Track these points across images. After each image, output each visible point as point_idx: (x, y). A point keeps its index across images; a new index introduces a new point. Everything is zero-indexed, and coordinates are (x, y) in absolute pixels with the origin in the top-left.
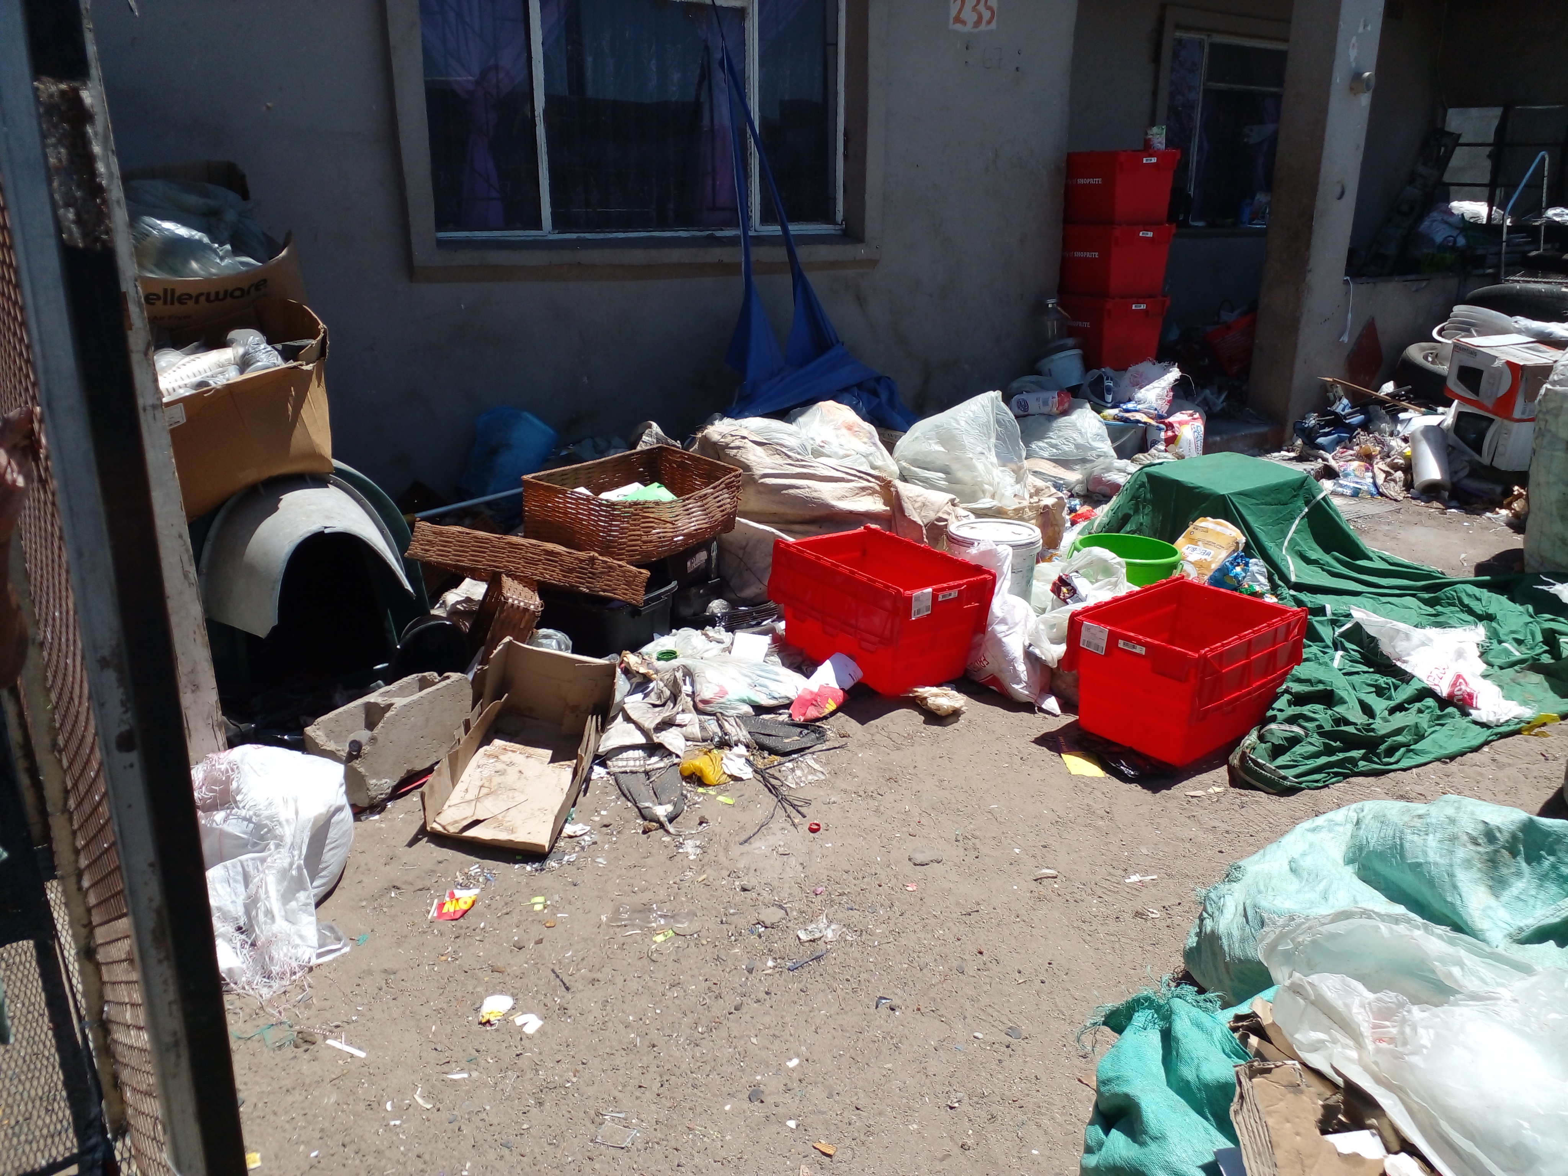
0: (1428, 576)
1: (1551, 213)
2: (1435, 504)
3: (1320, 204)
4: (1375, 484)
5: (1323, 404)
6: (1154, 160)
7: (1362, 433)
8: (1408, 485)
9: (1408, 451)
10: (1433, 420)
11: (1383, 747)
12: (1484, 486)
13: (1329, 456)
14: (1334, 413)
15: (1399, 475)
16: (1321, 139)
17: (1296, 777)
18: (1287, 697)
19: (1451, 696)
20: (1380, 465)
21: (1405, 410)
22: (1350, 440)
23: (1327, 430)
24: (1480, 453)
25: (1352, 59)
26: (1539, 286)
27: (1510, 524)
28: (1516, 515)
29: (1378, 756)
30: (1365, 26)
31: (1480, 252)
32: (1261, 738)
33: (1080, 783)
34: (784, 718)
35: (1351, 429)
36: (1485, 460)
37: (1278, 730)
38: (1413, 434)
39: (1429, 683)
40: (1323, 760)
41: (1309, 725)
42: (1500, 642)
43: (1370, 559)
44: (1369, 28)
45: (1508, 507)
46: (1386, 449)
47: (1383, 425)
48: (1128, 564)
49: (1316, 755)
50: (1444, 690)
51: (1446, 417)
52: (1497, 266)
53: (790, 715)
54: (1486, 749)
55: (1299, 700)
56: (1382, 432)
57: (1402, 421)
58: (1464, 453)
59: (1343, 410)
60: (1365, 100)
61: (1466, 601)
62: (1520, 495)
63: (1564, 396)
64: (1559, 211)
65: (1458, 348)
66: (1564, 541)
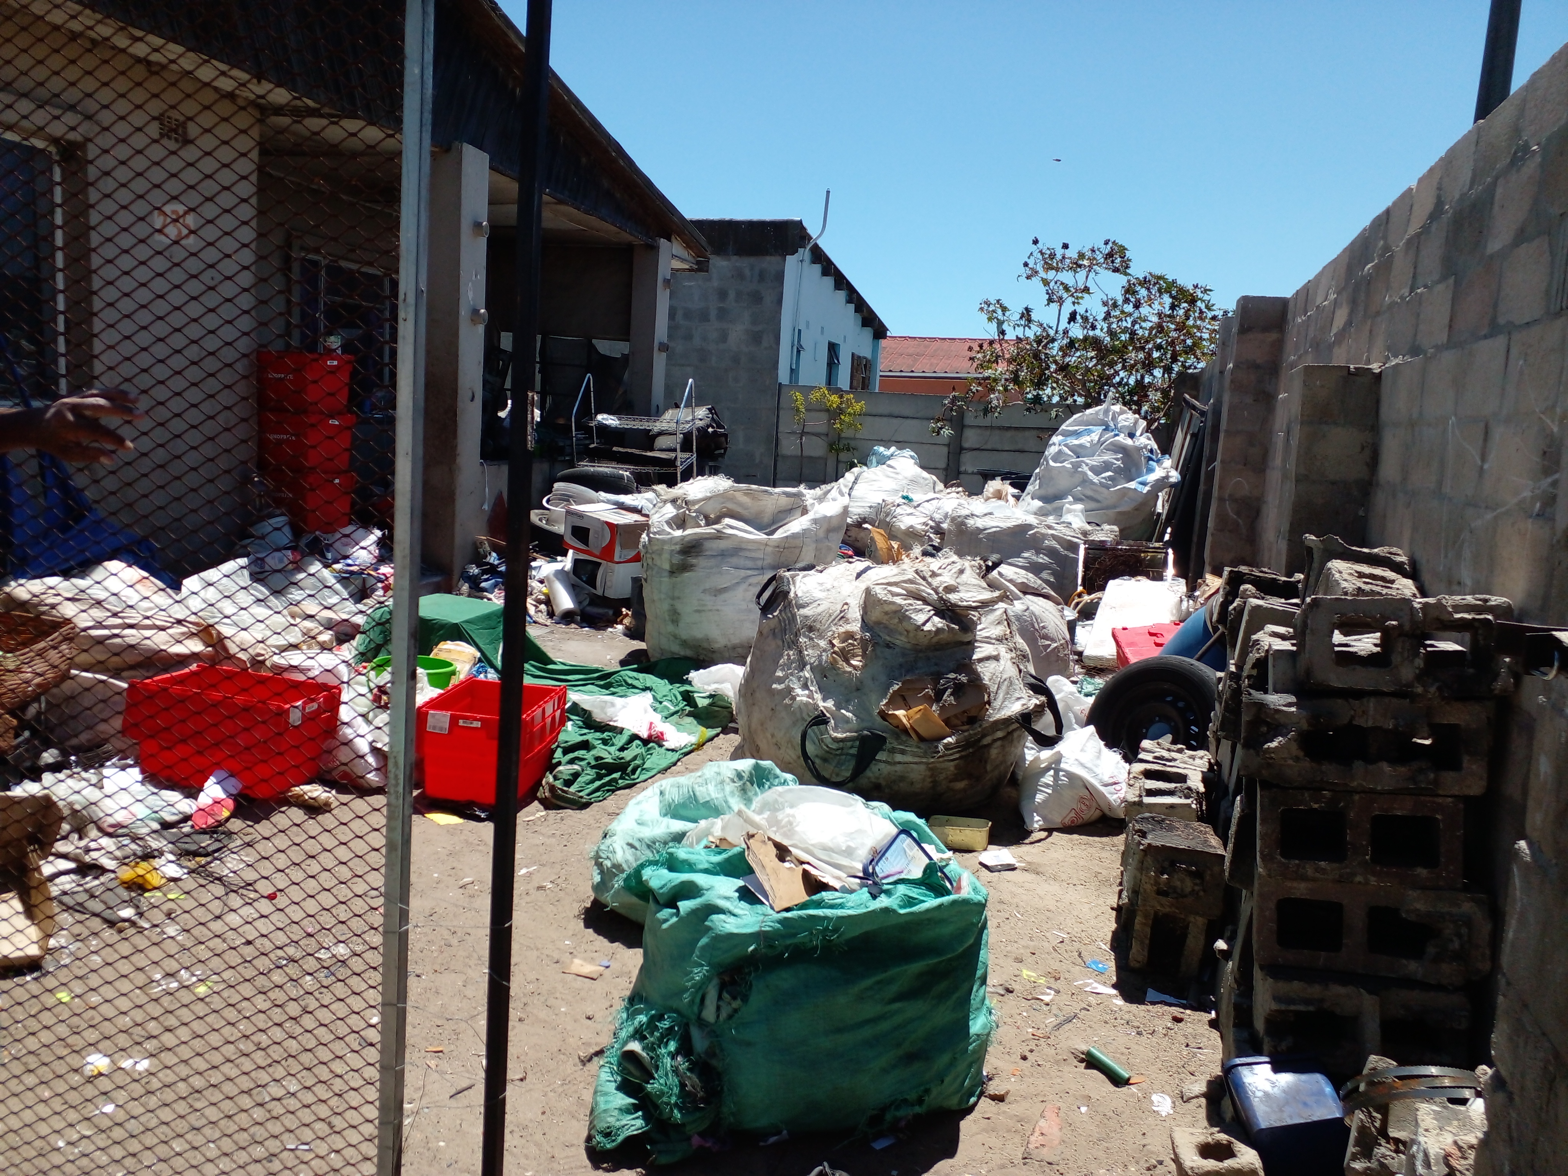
0: (596, 671)
1: (600, 417)
2: (573, 626)
3: (460, 404)
5: (478, 559)
6: (335, 363)
8: (551, 614)
9: (545, 590)
10: (557, 566)
11: (630, 769)
12: (601, 611)
13: (493, 597)
14: (489, 564)
15: (543, 607)
16: (456, 356)
17: (588, 795)
18: (559, 751)
19: (650, 736)
21: (535, 559)
23: (487, 577)
24: (595, 588)
25: (470, 301)
26: (605, 469)
27: (625, 635)
28: (627, 628)
29: (628, 775)
30: (476, 276)
31: (561, 444)
32: (556, 778)
33: (450, 830)
34: (186, 829)
36: (599, 592)
37: (565, 770)
38: (547, 577)
39: (635, 731)
40: (598, 783)
41: (583, 763)
42: (661, 703)
43: (555, 663)
44: (479, 277)
45: (621, 623)
48: (428, 674)
49: (592, 781)
50: (644, 734)
51: (566, 563)
52: (572, 454)
53: (192, 827)
54: (679, 763)
55: (566, 751)
57: (535, 568)
58: (583, 588)
59: (496, 562)
60: (481, 329)
61: (630, 681)
62: (627, 615)
63: (663, 542)
64: (605, 416)
65: (569, 513)
66: (675, 637)
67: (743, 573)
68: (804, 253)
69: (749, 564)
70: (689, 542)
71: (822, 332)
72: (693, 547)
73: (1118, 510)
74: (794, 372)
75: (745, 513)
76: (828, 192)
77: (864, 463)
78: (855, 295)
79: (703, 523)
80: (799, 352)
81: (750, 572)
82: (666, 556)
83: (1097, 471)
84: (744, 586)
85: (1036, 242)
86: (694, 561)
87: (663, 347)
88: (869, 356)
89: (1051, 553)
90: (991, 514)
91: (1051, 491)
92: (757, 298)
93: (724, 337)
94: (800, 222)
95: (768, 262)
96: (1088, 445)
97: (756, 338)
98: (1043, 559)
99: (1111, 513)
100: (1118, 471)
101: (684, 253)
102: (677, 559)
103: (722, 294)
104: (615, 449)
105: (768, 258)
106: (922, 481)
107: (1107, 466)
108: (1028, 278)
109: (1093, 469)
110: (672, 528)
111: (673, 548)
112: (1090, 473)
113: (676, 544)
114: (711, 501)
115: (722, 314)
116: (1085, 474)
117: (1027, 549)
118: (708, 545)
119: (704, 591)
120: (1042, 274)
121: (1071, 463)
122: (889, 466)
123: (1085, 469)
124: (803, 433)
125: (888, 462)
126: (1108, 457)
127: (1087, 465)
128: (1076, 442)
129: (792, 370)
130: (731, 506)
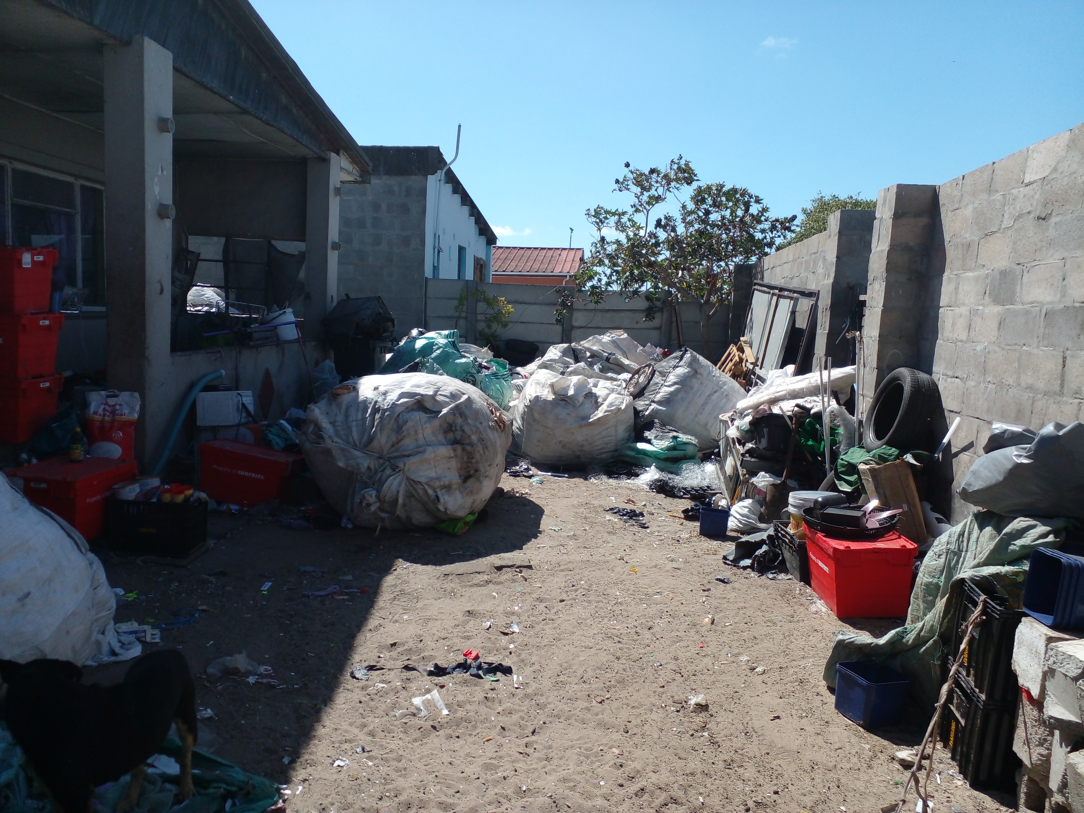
3: (148, 298)
16: (143, 249)
25: (157, 193)
30: (162, 171)
44: (165, 173)
60: (168, 223)
68: (440, 174)
71: (454, 238)
74: (436, 269)
76: (459, 127)
80: (439, 252)
85: (628, 165)
87: (336, 246)
88: (484, 258)
92: (404, 209)
93: (378, 241)
94: (437, 149)
95: (413, 181)
97: (405, 241)
101: (349, 166)
105: (413, 177)
115: (377, 222)
129: (434, 266)
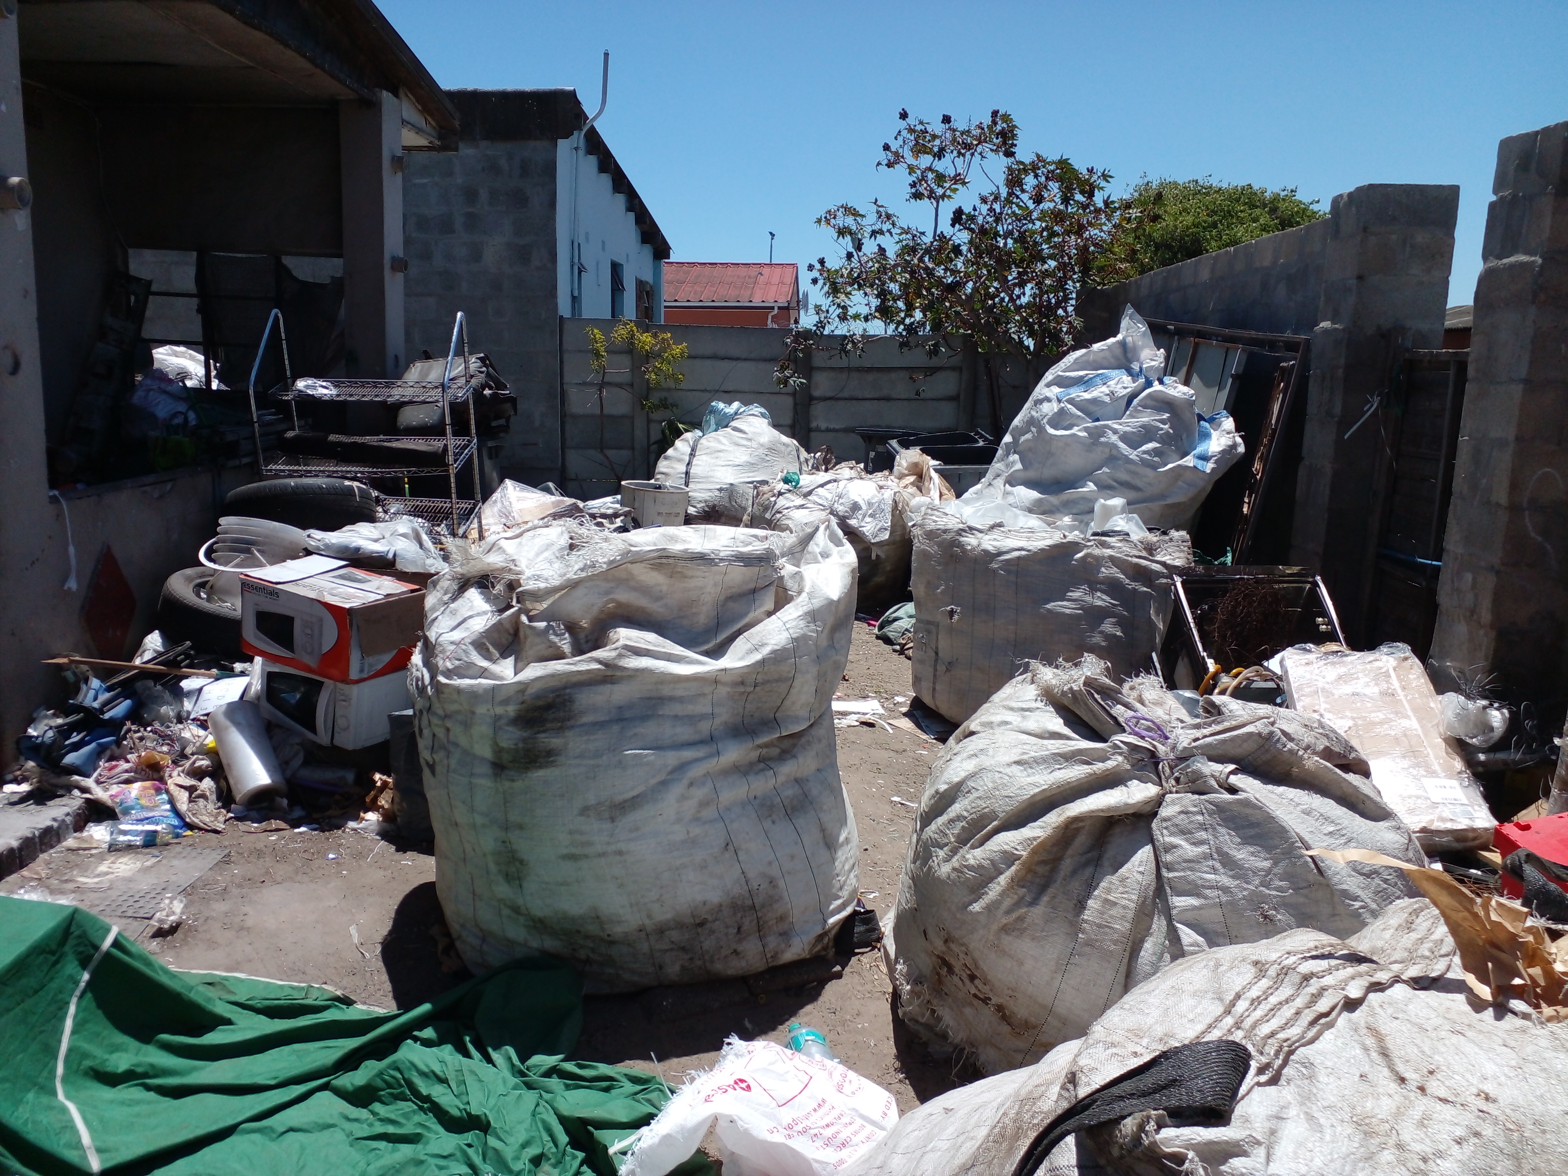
1: (301, 384)
2: (275, 824)
4: (175, 811)
5: (60, 696)
7: (134, 728)
8: (225, 797)
10: (233, 688)
12: (329, 775)
13: (89, 782)
14: (80, 708)
20: (177, 778)
21: (189, 676)
22: (118, 743)
23: (75, 738)
24: (314, 730)
26: (318, 480)
27: (385, 835)
28: (388, 817)
35: (115, 726)
36: (323, 738)
38: (211, 715)
45: (373, 807)
46: (177, 747)
47: (164, 709)
51: (250, 678)
52: (254, 453)
56: (164, 721)
57: (188, 695)
59: (95, 699)
60: (22, 220)
62: (385, 784)
63: (473, 695)
64: (310, 382)
65: (249, 587)
66: (516, 910)
67: (672, 758)
68: (578, 138)
69: (684, 733)
70: (537, 697)
71: (603, 249)
72: (549, 707)
73: (1169, 501)
74: (575, 300)
75: (655, 608)
76: (606, 55)
77: (696, 424)
78: (637, 201)
79: (565, 644)
80: (580, 272)
81: (688, 754)
82: (481, 729)
83: (1133, 440)
84: (677, 789)
85: (904, 116)
86: (554, 741)
87: (399, 265)
88: (651, 281)
89: (1113, 587)
90: (1000, 525)
91: (1048, 473)
92: (519, 199)
93: (476, 255)
94: (573, 94)
95: (533, 149)
96: (1107, 399)
97: (522, 254)
98: (1101, 600)
99: (1156, 506)
100: (1165, 440)
101: (419, 120)
102: (510, 738)
103: (471, 195)
104: (332, 438)
105: (532, 144)
106: (783, 448)
107: (1147, 433)
108: (890, 165)
109: (1125, 438)
110: (488, 657)
111: (499, 710)
112: (1122, 445)
113: (506, 702)
114: (580, 592)
115: (472, 222)
116: (1116, 447)
117: (1075, 584)
118: (585, 699)
119: (585, 811)
120: (910, 159)
121: (1086, 429)
122: (736, 429)
123: (1114, 438)
124: (602, 385)
125: (734, 424)
126: (1147, 418)
127: (1115, 432)
128: (1087, 396)
129: (574, 298)
130: (624, 596)
